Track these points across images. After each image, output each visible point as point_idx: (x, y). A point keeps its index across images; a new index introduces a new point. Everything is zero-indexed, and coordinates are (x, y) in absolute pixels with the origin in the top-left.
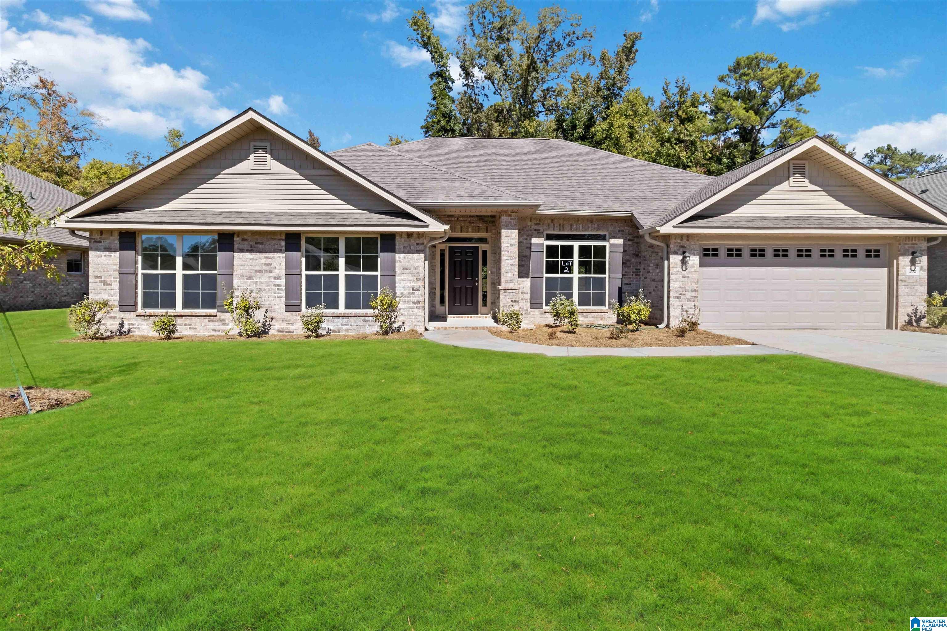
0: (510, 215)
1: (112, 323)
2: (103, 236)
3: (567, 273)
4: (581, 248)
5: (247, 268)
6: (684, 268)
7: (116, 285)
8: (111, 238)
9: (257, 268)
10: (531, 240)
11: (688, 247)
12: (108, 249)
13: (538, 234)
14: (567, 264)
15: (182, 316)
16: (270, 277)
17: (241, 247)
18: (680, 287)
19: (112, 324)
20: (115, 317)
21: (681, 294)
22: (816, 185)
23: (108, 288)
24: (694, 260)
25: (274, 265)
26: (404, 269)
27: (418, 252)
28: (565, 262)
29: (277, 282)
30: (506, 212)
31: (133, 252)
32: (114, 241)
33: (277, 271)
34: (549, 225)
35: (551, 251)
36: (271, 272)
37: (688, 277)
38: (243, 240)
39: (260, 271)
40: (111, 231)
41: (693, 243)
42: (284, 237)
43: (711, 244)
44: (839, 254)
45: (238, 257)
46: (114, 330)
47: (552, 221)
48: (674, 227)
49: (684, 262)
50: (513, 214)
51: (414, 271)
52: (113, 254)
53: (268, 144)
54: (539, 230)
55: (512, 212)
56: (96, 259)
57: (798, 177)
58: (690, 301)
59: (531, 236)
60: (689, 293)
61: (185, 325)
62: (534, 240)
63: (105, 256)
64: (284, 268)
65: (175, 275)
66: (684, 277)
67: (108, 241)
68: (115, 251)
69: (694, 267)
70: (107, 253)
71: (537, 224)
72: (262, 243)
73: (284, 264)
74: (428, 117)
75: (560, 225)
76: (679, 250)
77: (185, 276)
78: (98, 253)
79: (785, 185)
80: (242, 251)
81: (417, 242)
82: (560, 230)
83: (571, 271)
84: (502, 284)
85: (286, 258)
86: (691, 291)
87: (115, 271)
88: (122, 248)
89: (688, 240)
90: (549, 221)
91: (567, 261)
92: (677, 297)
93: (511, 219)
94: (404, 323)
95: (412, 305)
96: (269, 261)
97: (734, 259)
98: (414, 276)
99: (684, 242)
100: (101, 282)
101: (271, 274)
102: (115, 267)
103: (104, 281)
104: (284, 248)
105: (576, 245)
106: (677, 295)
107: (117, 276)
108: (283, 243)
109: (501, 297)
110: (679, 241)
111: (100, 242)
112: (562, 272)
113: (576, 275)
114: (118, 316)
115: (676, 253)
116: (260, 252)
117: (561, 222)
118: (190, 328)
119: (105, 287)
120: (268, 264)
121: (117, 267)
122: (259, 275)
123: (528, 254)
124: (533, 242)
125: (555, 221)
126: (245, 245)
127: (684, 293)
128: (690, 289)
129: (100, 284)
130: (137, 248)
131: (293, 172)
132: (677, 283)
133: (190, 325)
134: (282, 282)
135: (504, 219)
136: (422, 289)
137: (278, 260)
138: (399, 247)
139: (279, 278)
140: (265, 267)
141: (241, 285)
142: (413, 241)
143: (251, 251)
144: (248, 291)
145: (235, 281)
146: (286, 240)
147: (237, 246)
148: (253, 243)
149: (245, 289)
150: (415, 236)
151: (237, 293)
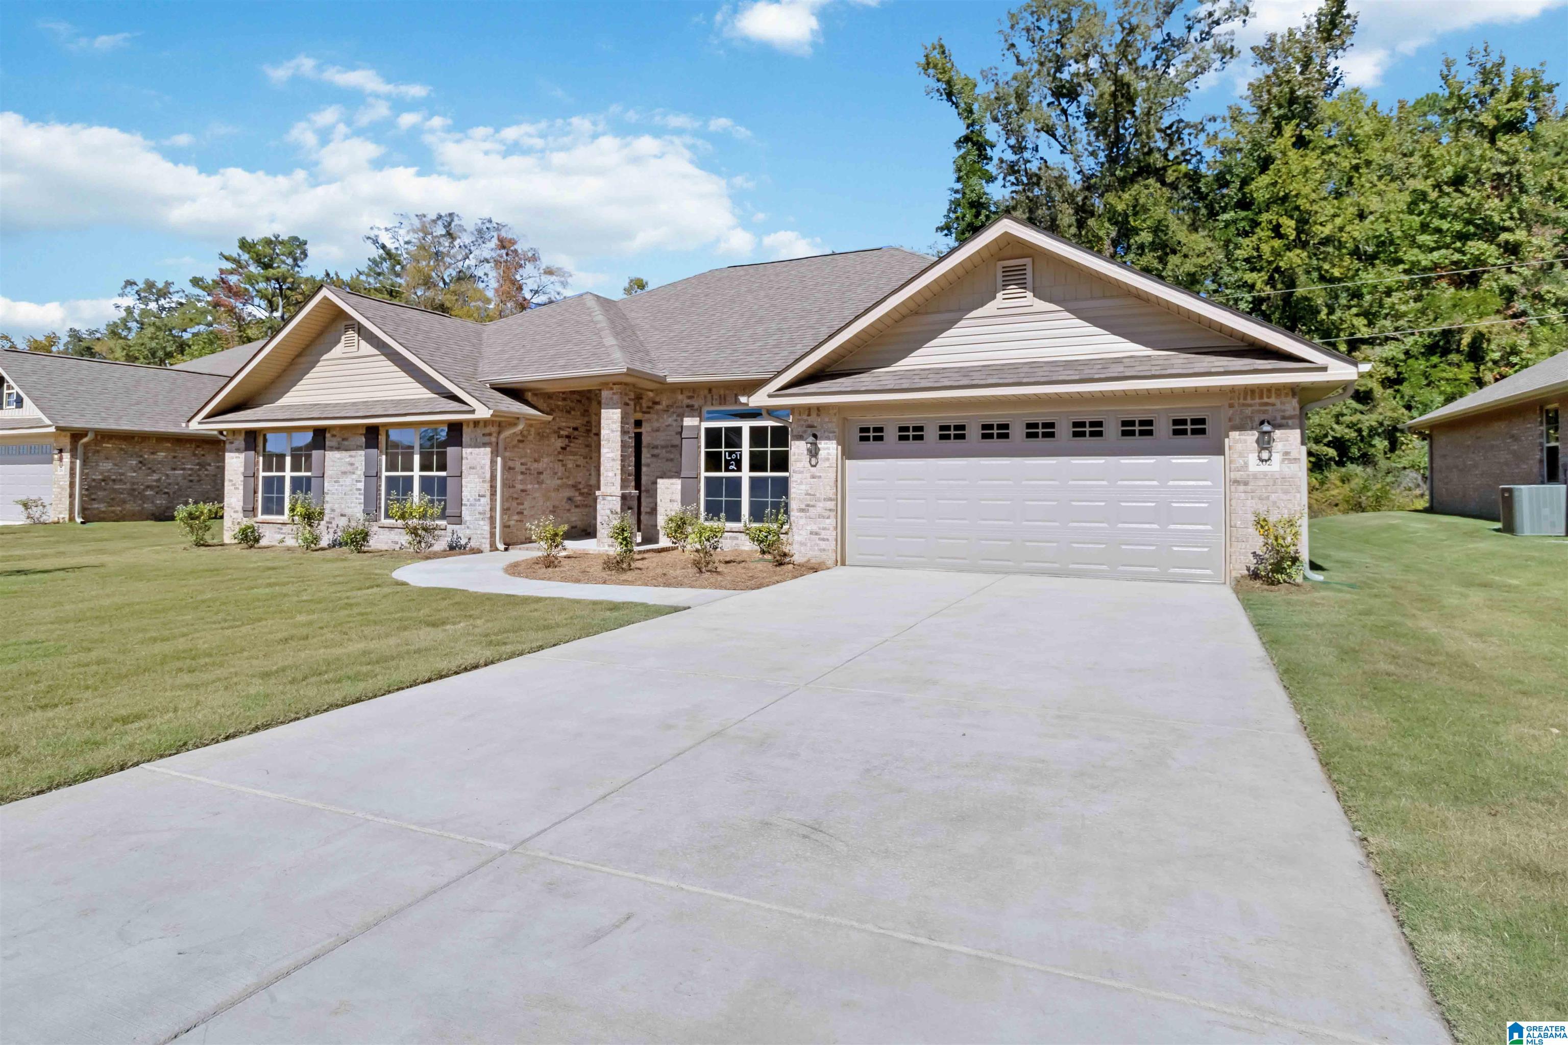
0: (612, 389)
2: (235, 437)
3: (733, 470)
4: (753, 430)
5: (335, 468)
6: (813, 462)
7: (241, 489)
8: (240, 438)
9: (343, 469)
10: (682, 421)
11: (819, 427)
12: (238, 450)
13: (693, 410)
14: (734, 456)
15: (286, 524)
16: (353, 480)
17: (331, 444)
18: (807, 494)
21: (808, 505)
22: (1050, 302)
23: (237, 492)
24: (829, 448)
25: (356, 465)
26: (470, 468)
27: (484, 445)
28: (731, 453)
29: (359, 485)
30: (607, 384)
31: (253, 452)
32: (241, 441)
33: (358, 473)
34: (705, 397)
35: (713, 437)
36: (354, 473)
37: (820, 477)
38: (334, 436)
39: (344, 473)
40: (240, 431)
41: (827, 420)
42: (364, 432)
43: (871, 421)
44: (1112, 429)
45: (329, 455)
47: (710, 390)
48: (770, 396)
49: (814, 453)
50: (615, 387)
51: (480, 472)
54: (692, 406)
55: (614, 384)
57: (1013, 289)
58: (824, 517)
59: (682, 416)
60: (821, 504)
61: (288, 534)
62: (688, 422)
63: (236, 457)
64: (363, 468)
65: (284, 477)
66: (813, 477)
67: (238, 442)
69: (828, 459)
70: (237, 455)
71: (690, 397)
72: (347, 440)
73: (363, 463)
74: (949, 210)
75: (720, 396)
76: (805, 432)
78: (232, 455)
79: (990, 308)
80: (332, 449)
81: (484, 432)
82: (720, 404)
83: (739, 469)
84: (602, 488)
85: (366, 456)
86: (825, 500)
87: (241, 473)
88: (246, 449)
89: (818, 415)
90: (706, 392)
91: (734, 452)
92: (802, 510)
93: (614, 394)
94: (470, 539)
95: (478, 516)
96: (352, 460)
97: (911, 444)
98: (479, 477)
99: (814, 419)
100: (232, 485)
101: (354, 476)
103: (234, 484)
104: (364, 446)
105: (746, 426)
106: (803, 506)
107: (242, 478)
108: (362, 439)
109: (599, 507)
110: (805, 417)
111: (233, 443)
112: (727, 470)
113: (746, 474)
115: (800, 437)
116: (346, 450)
117: (722, 392)
118: (292, 538)
119: (235, 491)
120: (352, 464)
121: (242, 469)
122: (345, 476)
123: (677, 442)
124: (685, 424)
125: (714, 390)
126: (334, 443)
127: (812, 503)
128: (823, 497)
129: (232, 488)
130: (258, 449)
131: (378, 353)
132: (803, 487)
133: (291, 534)
134: (361, 485)
135: (605, 394)
136: (488, 494)
137: (359, 458)
138: (466, 439)
139: (360, 481)
140: (349, 468)
141: (330, 488)
142: (479, 431)
143: (338, 449)
144: (335, 496)
145: (326, 484)
146: (366, 435)
147: (327, 443)
148: (340, 439)
149: (333, 494)
150: (482, 424)
151: (327, 498)
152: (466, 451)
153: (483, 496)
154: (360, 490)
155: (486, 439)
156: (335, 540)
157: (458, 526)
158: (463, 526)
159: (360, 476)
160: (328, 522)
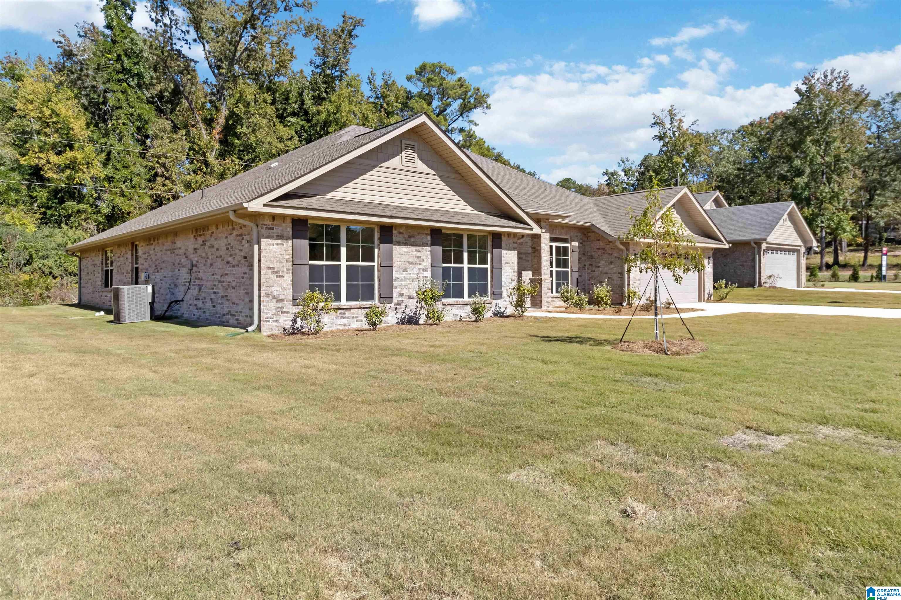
0: (545, 222)
1: (285, 319)
2: (275, 223)
5: (403, 260)
7: (288, 277)
8: (284, 225)
9: (410, 260)
12: (280, 237)
15: (350, 309)
16: (420, 269)
17: (398, 239)
19: (285, 321)
20: (287, 313)
23: (281, 280)
25: (422, 258)
26: (506, 263)
27: (514, 249)
29: (426, 274)
31: (307, 241)
32: (286, 228)
33: (425, 264)
36: (420, 264)
37: (637, 271)
38: (400, 233)
39: (412, 264)
40: (283, 217)
41: (638, 248)
42: (429, 232)
45: (396, 249)
46: (286, 327)
51: (512, 266)
52: (285, 243)
53: (415, 144)
56: (268, 247)
57: (673, 209)
61: (353, 318)
63: (277, 244)
64: (430, 260)
65: (339, 266)
66: (635, 271)
67: (280, 228)
68: (287, 239)
70: (279, 241)
72: (413, 237)
73: (429, 257)
77: (348, 267)
78: (271, 241)
80: (398, 243)
81: (514, 241)
84: (542, 276)
85: (431, 251)
87: (287, 261)
88: (295, 237)
89: (636, 246)
94: (505, 308)
95: (510, 293)
96: (418, 254)
98: (511, 269)
100: (273, 273)
101: (421, 267)
102: (287, 257)
103: (277, 273)
104: (429, 243)
108: (429, 238)
111: (272, 229)
114: (291, 311)
116: (412, 246)
118: (357, 321)
119: (277, 279)
120: (418, 257)
121: (289, 257)
122: (412, 266)
126: (401, 238)
129: (272, 276)
131: (433, 172)
133: (357, 317)
134: (429, 274)
135: (543, 224)
136: (516, 278)
137: (425, 253)
138: (503, 244)
139: (426, 271)
140: (416, 260)
141: (398, 276)
142: (511, 241)
143: (405, 244)
144: (403, 283)
145: (394, 273)
146: (431, 235)
147: (394, 239)
148: (407, 237)
149: (401, 281)
150: (512, 236)
151: (395, 284)
152: (504, 252)
153: (514, 281)
154: (426, 277)
155: (515, 245)
156: (404, 319)
157: (499, 300)
158: (502, 300)
159: (426, 266)
160: (395, 304)
